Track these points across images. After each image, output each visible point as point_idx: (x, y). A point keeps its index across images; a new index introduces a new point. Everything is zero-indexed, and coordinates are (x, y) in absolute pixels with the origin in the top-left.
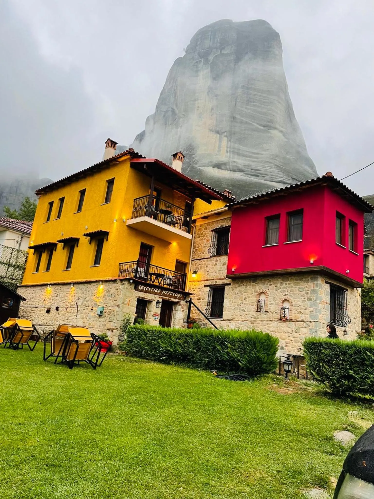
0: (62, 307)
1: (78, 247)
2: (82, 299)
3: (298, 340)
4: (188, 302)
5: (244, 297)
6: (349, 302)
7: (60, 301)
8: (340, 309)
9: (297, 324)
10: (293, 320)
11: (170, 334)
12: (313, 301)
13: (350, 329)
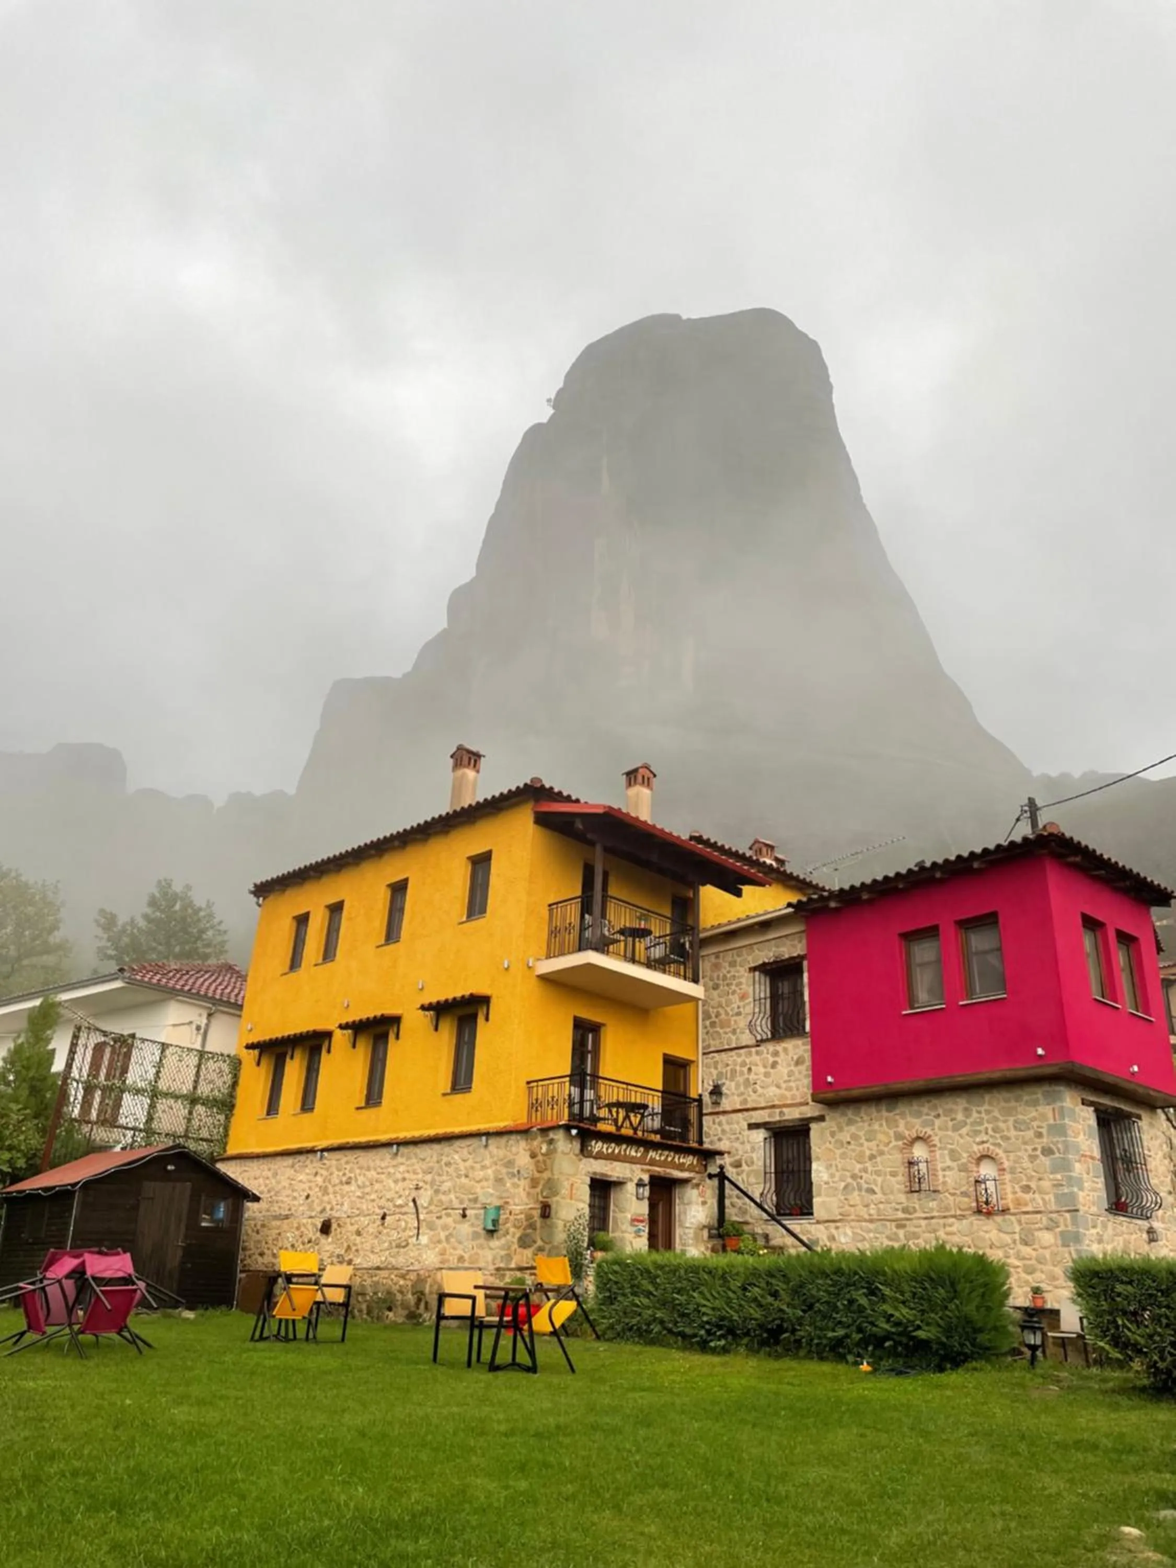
0: (366, 1212)
1: (400, 1041)
2: (428, 1187)
3: (1032, 1265)
4: (715, 1176)
5: (868, 1153)
6: (1149, 1150)
7: (359, 1197)
8: (1129, 1172)
9: (1023, 1221)
10: (1012, 1211)
11: (724, 1274)
12: (1057, 1155)
13: (1163, 1222)
